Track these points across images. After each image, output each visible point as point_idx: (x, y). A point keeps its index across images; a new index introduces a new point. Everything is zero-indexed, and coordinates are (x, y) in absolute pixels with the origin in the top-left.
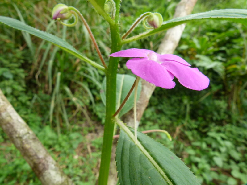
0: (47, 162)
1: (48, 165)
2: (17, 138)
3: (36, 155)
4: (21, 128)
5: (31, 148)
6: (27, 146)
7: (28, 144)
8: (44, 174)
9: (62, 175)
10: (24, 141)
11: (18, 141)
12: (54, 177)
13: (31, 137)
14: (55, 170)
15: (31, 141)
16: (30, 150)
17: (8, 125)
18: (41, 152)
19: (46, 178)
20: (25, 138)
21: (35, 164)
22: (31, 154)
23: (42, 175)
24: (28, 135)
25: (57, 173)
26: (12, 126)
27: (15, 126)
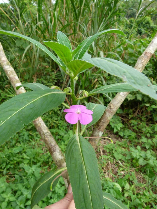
0: (56, 148)
1: (56, 150)
2: (43, 134)
3: (50, 144)
4: (45, 130)
5: (48, 140)
6: (47, 139)
7: (47, 138)
8: (53, 153)
9: (62, 156)
10: (45, 136)
11: (43, 136)
12: (58, 156)
13: (49, 135)
14: (59, 152)
15: (49, 137)
16: (48, 141)
17: (39, 128)
18: (53, 142)
19: (54, 156)
20: (46, 135)
21: (50, 148)
22: (48, 143)
23: (53, 154)
24: (47, 133)
25: (60, 154)
26: (41, 128)
27: (42, 129)
